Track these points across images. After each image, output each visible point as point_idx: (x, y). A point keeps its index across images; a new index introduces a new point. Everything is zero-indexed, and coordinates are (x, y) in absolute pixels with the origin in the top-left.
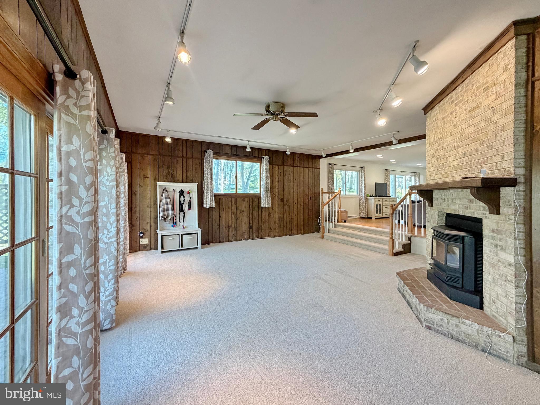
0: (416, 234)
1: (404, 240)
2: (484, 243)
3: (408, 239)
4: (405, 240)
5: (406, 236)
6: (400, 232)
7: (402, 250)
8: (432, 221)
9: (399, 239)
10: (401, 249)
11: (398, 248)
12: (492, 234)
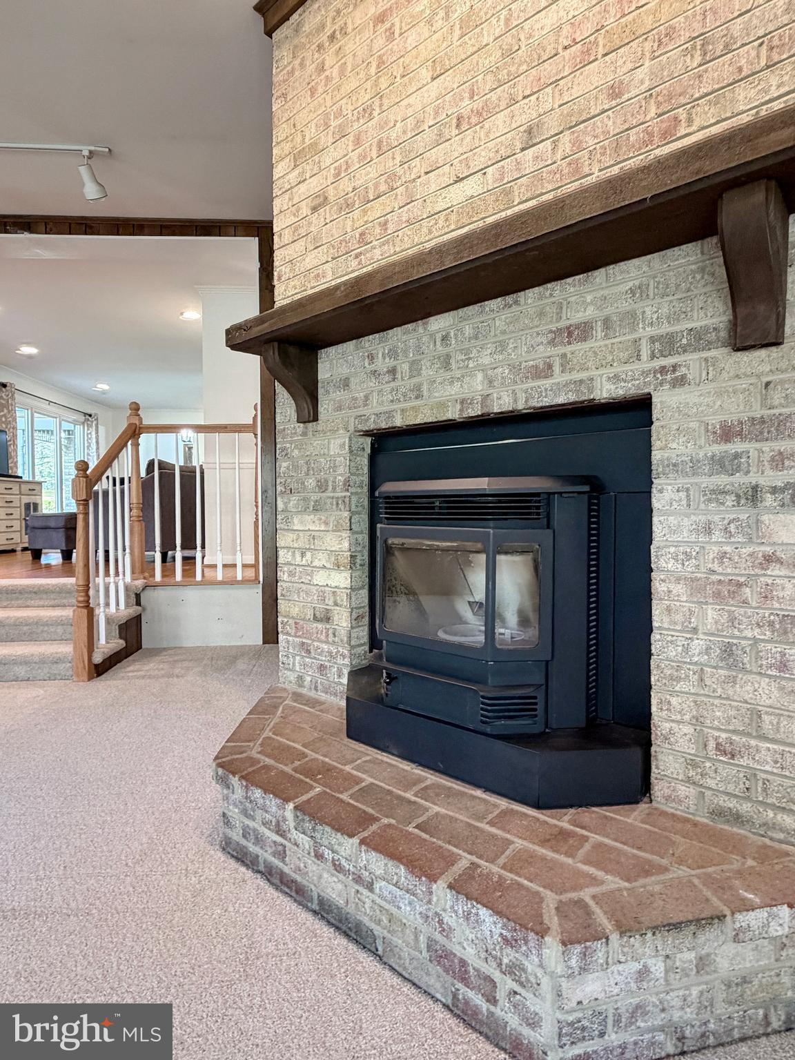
0: (158, 577)
1: (122, 606)
2: (656, 503)
3: (133, 600)
4: (127, 605)
5: (127, 588)
6: (111, 579)
7: (122, 643)
8: (311, 482)
9: (107, 605)
10: (119, 644)
11: (106, 643)
12: (718, 449)
